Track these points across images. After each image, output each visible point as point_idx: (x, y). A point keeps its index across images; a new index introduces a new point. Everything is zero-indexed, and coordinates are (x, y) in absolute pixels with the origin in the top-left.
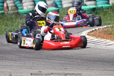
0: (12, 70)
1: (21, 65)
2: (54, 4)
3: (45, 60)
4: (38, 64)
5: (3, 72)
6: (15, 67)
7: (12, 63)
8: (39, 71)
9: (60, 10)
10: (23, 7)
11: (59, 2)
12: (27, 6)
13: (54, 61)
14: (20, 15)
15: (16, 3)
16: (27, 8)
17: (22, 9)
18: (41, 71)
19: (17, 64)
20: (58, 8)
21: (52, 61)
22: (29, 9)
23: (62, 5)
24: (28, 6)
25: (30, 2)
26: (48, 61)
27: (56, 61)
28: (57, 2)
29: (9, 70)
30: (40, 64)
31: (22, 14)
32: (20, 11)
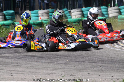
0: (63, 72)
1: (71, 68)
2: (101, 14)
3: (93, 64)
4: (86, 67)
5: (55, 74)
6: (66, 70)
7: (63, 66)
8: (88, 73)
9: (106, 19)
10: (72, 16)
11: (105, 12)
12: (75, 15)
13: (102, 65)
14: (69, 23)
15: (65, 12)
16: (76, 17)
17: (71, 18)
18: (89, 73)
19: (67, 67)
20: (105, 17)
21: (99, 64)
22: (77, 18)
23: (108, 14)
24: (77, 15)
25: (78, 12)
26: (96, 64)
27: (104, 65)
28: (104, 12)
29: (61, 72)
30: (89, 67)
31: (71, 22)
32: (69, 20)
